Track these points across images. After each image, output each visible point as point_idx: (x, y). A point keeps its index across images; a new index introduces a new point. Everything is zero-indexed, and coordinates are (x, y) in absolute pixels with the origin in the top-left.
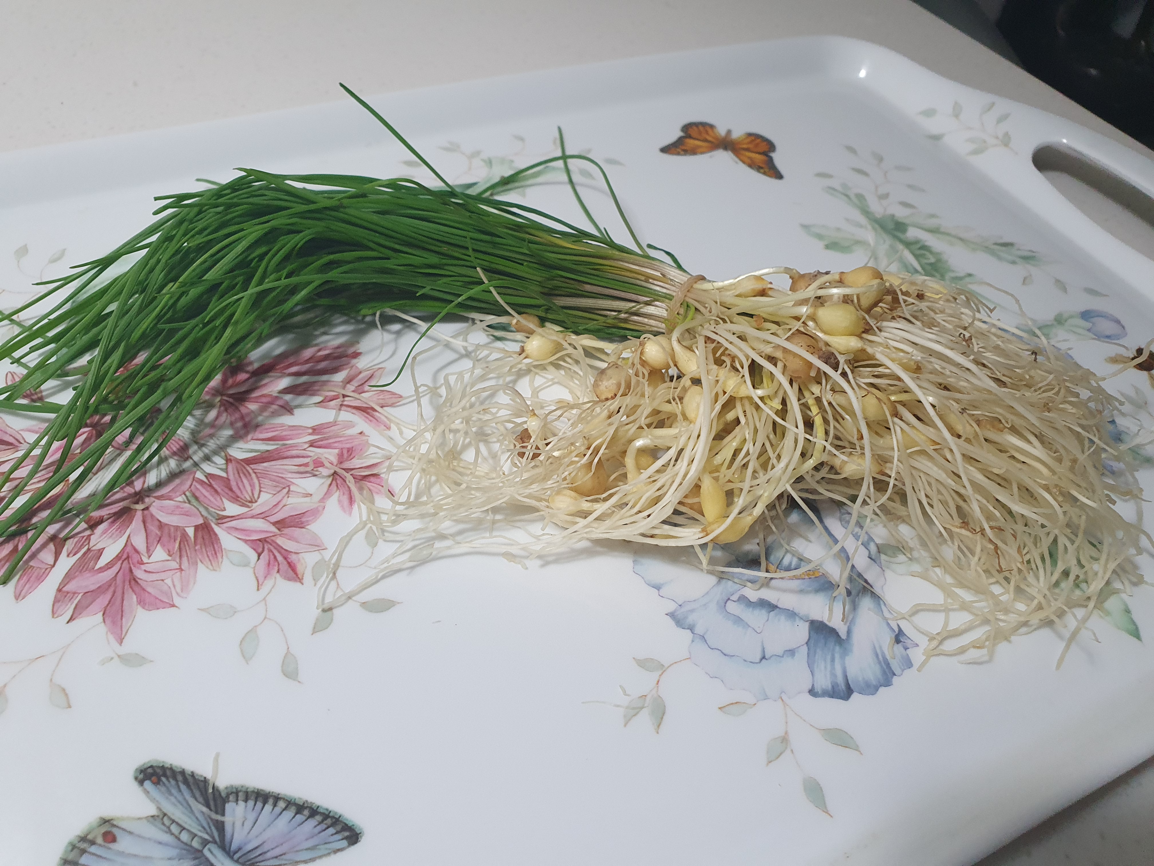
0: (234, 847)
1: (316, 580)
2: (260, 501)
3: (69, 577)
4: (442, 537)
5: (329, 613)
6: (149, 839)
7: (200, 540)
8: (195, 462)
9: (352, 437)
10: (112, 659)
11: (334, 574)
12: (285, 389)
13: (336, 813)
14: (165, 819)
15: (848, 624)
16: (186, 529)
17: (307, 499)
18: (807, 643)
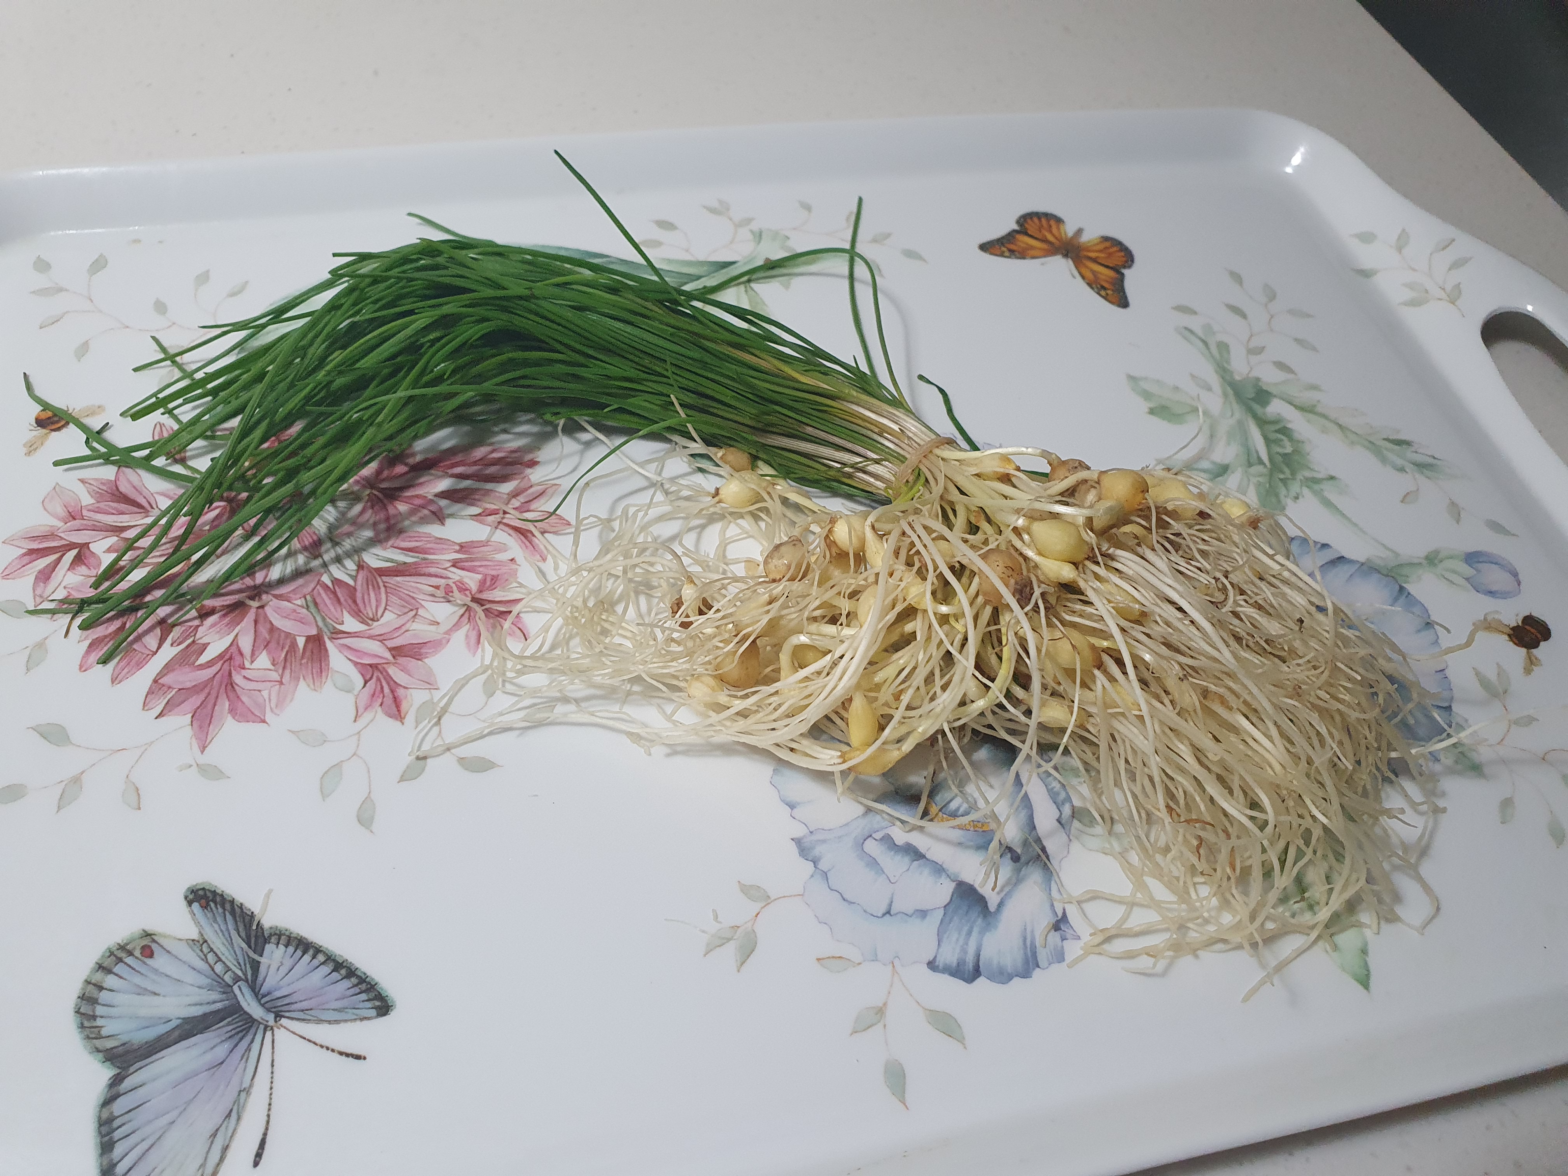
0: (264, 990)
1: (418, 723)
2: (382, 621)
3: (168, 668)
4: (566, 700)
5: (421, 762)
6: (184, 962)
7: (308, 653)
8: (324, 562)
9: (501, 563)
10: (191, 766)
11: (439, 719)
12: (442, 492)
13: (373, 979)
14: (205, 944)
15: (1002, 894)
16: (298, 638)
17: (433, 628)
18: (945, 907)
